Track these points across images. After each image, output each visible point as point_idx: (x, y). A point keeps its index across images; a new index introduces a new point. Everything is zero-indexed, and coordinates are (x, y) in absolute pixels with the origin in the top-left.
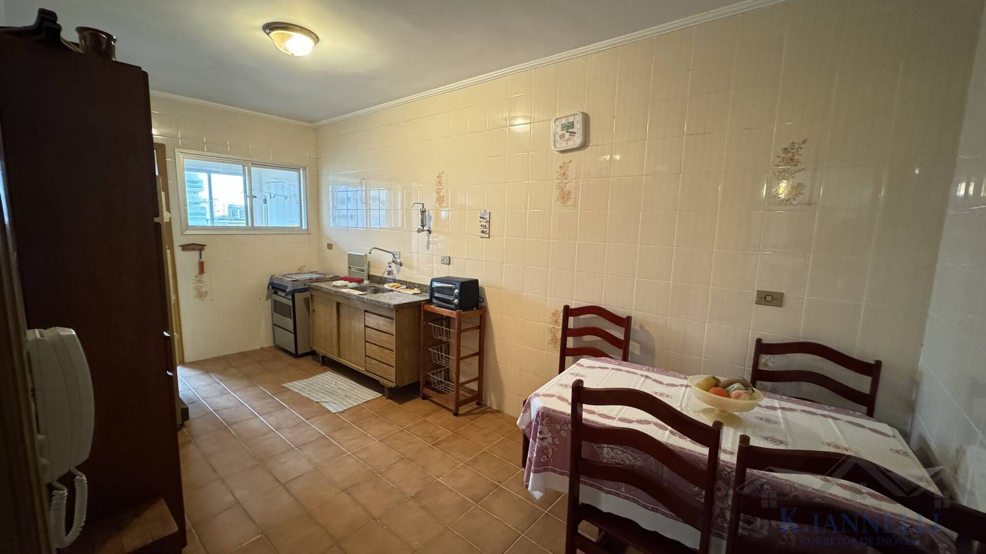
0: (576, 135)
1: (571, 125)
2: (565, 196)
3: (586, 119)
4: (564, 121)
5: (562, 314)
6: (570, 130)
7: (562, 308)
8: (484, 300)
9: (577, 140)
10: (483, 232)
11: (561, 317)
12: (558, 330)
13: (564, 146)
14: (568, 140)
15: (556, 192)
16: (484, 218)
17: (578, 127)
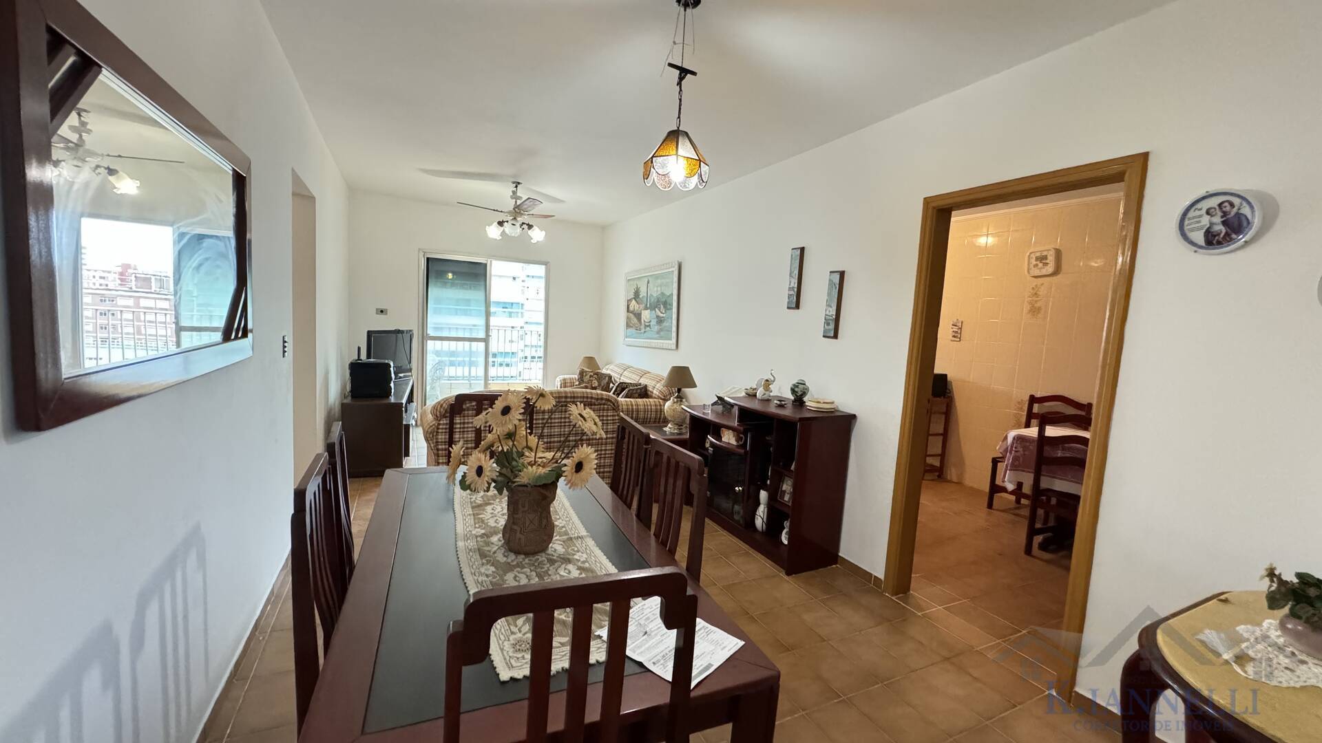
0: (1049, 265)
1: (1045, 258)
2: (1034, 311)
3: (1058, 254)
4: (1038, 254)
5: (1027, 402)
6: (1044, 262)
7: (1028, 398)
8: (951, 392)
9: (1050, 269)
10: (954, 336)
11: (1027, 405)
12: (1022, 416)
13: (1037, 272)
14: (1041, 268)
15: (1026, 307)
16: (956, 326)
17: (1051, 259)
